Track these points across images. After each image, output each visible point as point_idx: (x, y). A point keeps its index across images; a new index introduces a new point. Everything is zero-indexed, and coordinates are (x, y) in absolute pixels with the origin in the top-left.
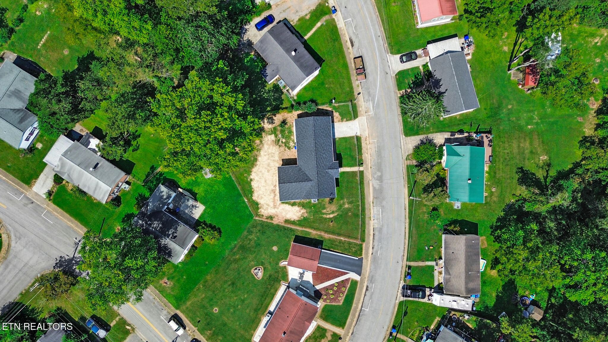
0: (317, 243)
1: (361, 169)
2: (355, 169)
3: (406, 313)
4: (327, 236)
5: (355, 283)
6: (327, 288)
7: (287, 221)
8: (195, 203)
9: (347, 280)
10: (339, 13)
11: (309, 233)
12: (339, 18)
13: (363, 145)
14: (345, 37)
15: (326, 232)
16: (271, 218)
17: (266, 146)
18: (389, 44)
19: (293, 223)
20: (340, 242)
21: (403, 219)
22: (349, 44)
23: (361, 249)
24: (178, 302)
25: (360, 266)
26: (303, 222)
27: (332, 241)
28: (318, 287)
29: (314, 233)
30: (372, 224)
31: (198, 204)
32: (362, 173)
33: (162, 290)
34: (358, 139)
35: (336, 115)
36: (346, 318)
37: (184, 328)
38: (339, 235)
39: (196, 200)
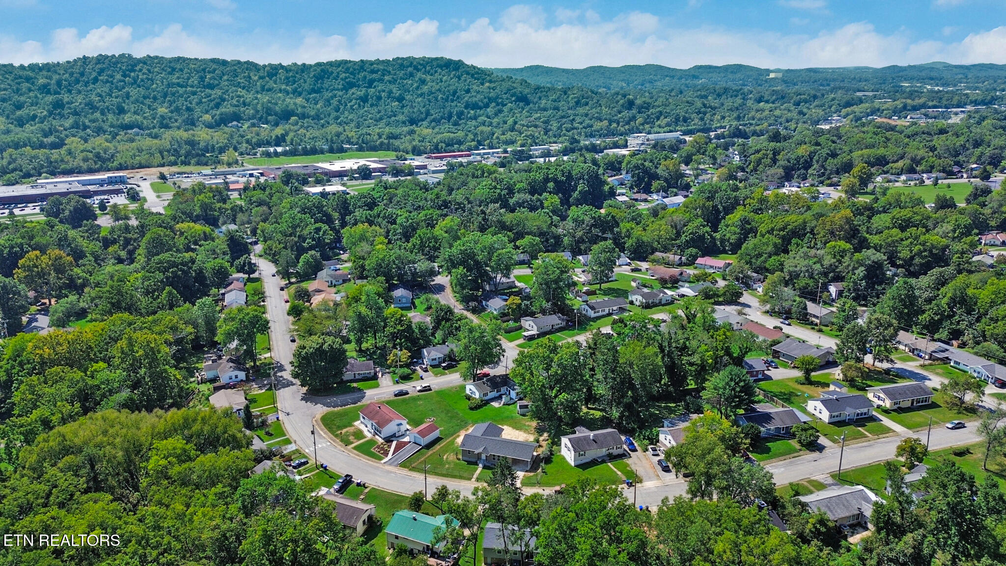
0: (429, 446)
1: (473, 480)
2: (476, 476)
3: (331, 477)
4: (430, 453)
5: (381, 459)
6: (390, 445)
7: (459, 436)
8: (502, 403)
9: (387, 456)
11: (440, 445)
15: (435, 452)
16: (466, 429)
17: (525, 435)
19: (455, 439)
20: (420, 458)
23: (405, 467)
24: (440, 392)
25: (390, 465)
26: (453, 442)
27: (423, 455)
28: (394, 443)
29: (438, 447)
31: (500, 405)
32: (470, 479)
35: (531, 474)
36: (358, 450)
37: (420, 391)
38: (427, 458)
39: (505, 404)
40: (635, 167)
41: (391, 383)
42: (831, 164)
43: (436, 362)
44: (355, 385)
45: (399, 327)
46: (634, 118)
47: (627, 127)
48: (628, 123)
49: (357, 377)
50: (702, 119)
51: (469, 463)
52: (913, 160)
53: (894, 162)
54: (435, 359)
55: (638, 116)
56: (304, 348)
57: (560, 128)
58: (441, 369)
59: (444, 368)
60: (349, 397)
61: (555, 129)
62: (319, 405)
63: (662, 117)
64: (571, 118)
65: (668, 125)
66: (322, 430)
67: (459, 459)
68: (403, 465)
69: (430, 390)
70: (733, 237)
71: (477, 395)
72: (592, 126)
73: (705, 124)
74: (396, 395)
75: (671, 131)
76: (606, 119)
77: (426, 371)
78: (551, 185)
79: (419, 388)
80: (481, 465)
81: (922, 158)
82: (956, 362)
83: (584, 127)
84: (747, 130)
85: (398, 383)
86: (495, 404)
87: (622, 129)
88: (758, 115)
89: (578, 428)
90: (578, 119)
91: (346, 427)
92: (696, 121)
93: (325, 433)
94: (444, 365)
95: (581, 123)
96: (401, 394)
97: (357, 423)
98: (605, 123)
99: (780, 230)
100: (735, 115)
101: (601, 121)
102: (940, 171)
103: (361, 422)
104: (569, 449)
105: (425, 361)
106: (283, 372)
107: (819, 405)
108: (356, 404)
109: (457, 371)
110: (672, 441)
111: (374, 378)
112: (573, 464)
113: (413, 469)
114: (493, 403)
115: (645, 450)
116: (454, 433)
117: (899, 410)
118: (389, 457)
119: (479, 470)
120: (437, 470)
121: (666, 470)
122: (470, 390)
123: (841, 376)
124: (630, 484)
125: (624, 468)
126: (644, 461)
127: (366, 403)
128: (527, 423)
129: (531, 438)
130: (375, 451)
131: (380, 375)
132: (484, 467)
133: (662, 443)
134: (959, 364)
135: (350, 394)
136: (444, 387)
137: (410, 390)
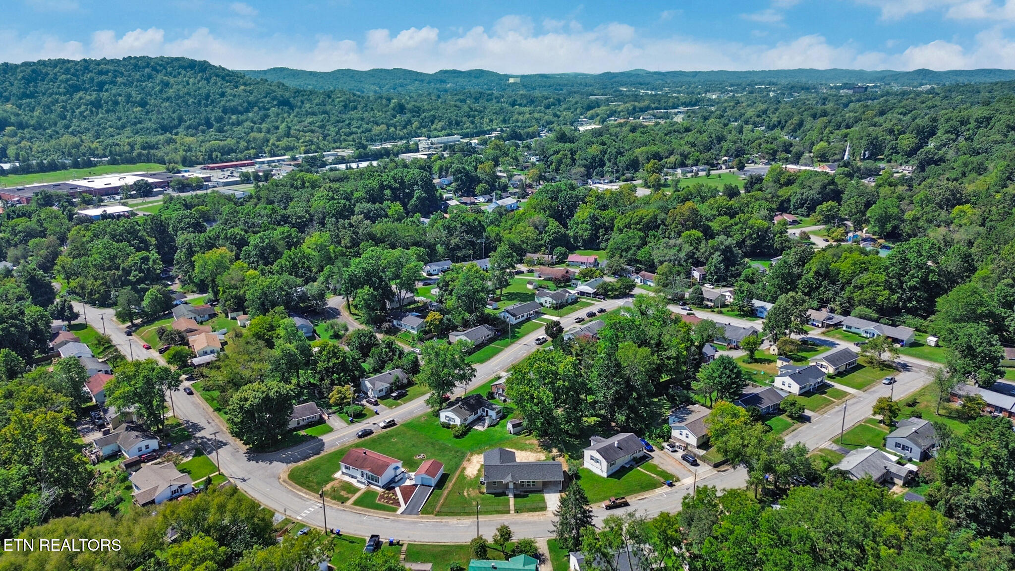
0: (441, 484)
1: (512, 512)
2: (512, 507)
3: (353, 542)
4: (446, 492)
5: (395, 510)
6: (395, 494)
7: (464, 469)
8: (486, 425)
9: (400, 506)
10: (669, 489)
11: (450, 481)
12: (666, 489)
13: (537, 513)
14: (647, 495)
15: (450, 491)
16: (469, 460)
17: (535, 455)
19: (462, 472)
20: (438, 501)
21: (455, 540)
22: (641, 497)
23: (428, 513)
24: (407, 425)
25: (410, 514)
26: (462, 477)
27: (441, 495)
28: (397, 489)
29: (449, 485)
30: (454, 521)
31: (486, 428)
32: (508, 512)
33: (420, 417)
34: (543, 509)
36: (361, 506)
37: (383, 428)
38: (446, 498)
39: (489, 427)
40: (456, 171)
41: (345, 424)
42: (623, 161)
43: (383, 393)
44: (302, 433)
45: (334, 360)
46: (409, 122)
47: (405, 131)
48: (405, 127)
49: (302, 423)
50: (472, 122)
51: (497, 495)
52: (682, 155)
53: (667, 157)
54: (381, 391)
55: (413, 120)
56: (246, 400)
57: (338, 133)
58: (390, 400)
59: (396, 398)
60: (305, 448)
61: (334, 134)
62: (275, 463)
63: (436, 121)
64: (347, 122)
65: (443, 129)
66: (300, 491)
67: (483, 493)
68: (425, 511)
69: (395, 424)
70: (586, 233)
71: (458, 421)
72: (370, 131)
73: (476, 127)
74: (360, 437)
75: (449, 135)
76: (382, 123)
77: (376, 404)
78: (388, 192)
79: (382, 424)
80: (511, 495)
81: (689, 153)
82: (848, 327)
83: (363, 132)
84: (522, 132)
85: (352, 422)
86: (478, 428)
87: (401, 133)
88: (520, 118)
89: (593, 437)
90: (355, 123)
91: (327, 482)
92: (468, 124)
93: (305, 493)
94: (394, 395)
95: (359, 128)
96: (366, 433)
97: (338, 475)
98: (383, 127)
99: (637, 224)
100: (501, 118)
101: (378, 125)
102: (705, 164)
103: (343, 473)
104: (597, 461)
105: (370, 393)
106: (202, 432)
107: (787, 380)
108: (318, 454)
109: (411, 399)
110: (690, 435)
111: (321, 421)
112: (605, 475)
113: (439, 514)
114: (476, 427)
115: (662, 448)
116: (457, 466)
117: (840, 374)
118: (403, 507)
119: (512, 501)
120: (467, 510)
121: (695, 464)
122: (447, 417)
123: (776, 352)
124: (671, 485)
125: (654, 469)
126: (668, 459)
127: (333, 450)
128: (527, 442)
129: (542, 456)
130: (383, 502)
131: (325, 417)
132: (516, 496)
133: (675, 438)
134: (850, 328)
135: (304, 444)
136: (409, 418)
137: (373, 428)
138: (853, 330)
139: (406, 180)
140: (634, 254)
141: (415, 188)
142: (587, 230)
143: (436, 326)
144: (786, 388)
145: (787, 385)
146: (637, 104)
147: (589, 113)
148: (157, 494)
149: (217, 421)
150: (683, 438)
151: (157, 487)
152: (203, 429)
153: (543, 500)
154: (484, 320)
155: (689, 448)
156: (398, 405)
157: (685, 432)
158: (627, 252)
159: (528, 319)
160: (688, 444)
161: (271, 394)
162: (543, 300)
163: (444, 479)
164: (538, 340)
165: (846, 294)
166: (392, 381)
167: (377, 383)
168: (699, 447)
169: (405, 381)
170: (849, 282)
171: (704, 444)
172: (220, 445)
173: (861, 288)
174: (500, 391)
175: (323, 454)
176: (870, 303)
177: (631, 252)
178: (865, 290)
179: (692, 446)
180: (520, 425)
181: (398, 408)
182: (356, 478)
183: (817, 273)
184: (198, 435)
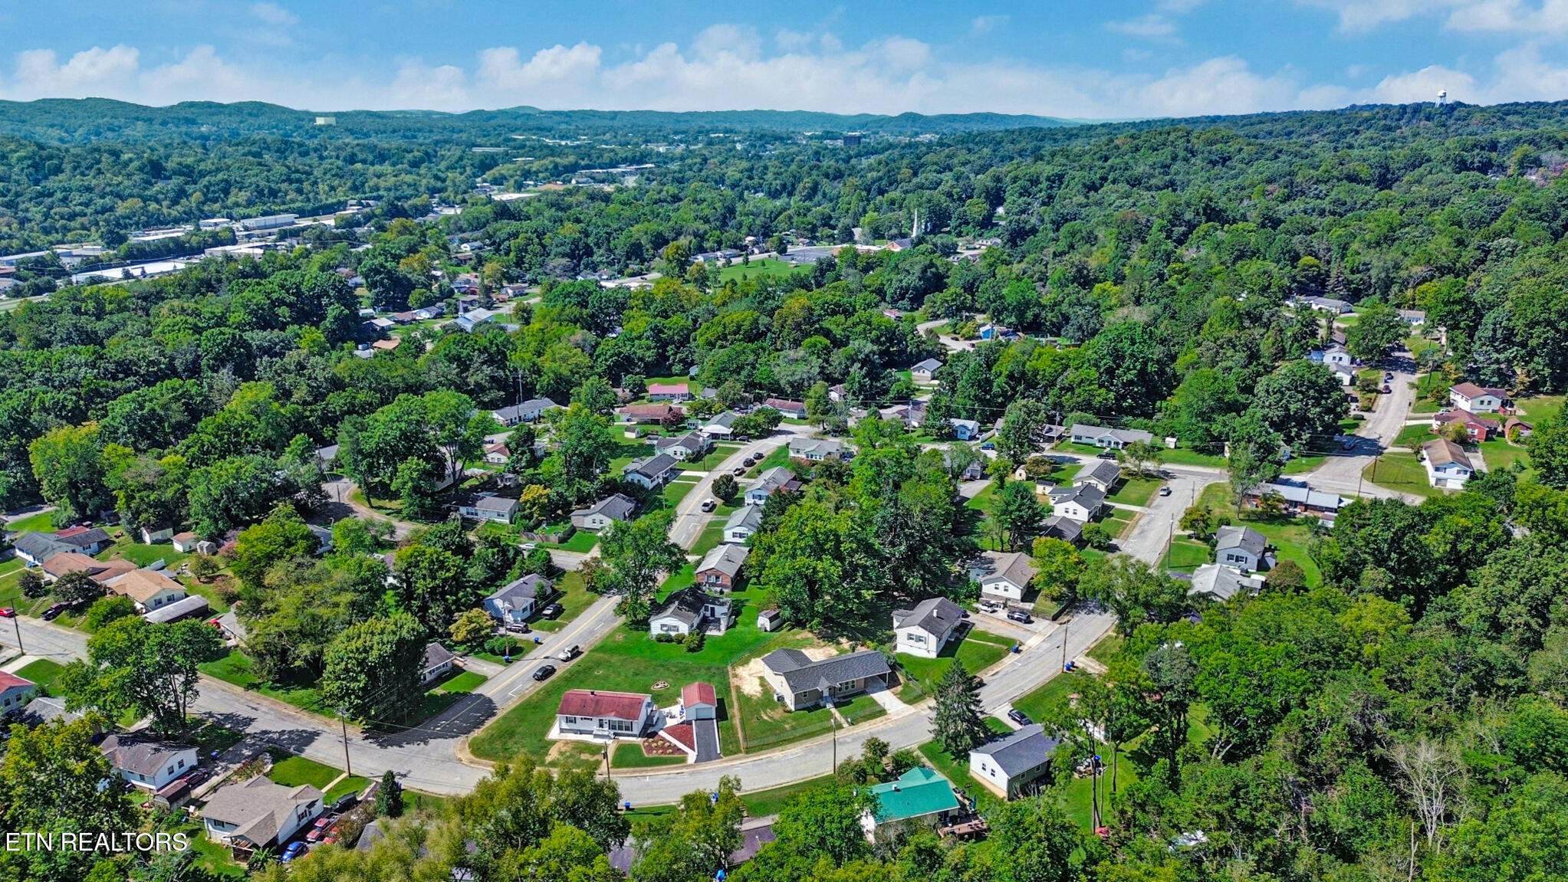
0: (722, 714)
1: (845, 725)
2: (841, 719)
4: (737, 722)
5: (684, 760)
6: (663, 739)
7: (738, 688)
8: (723, 627)
9: (684, 752)
10: (1017, 656)
11: (732, 707)
12: (1011, 659)
13: (878, 719)
14: (996, 668)
15: (742, 719)
16: (735, 676)
17: (822, 650)
18: (1021, 700)
19: (739, 692)
20: (735, 734)
22: (993, 672)
23: (734, 753)
24: (601, 649)
25: (709, 758)
26: (745, 700)
27: (732, 727)
28: (662, 733)
29: (734, 711)
30: (777, 754)
31: (723, 630)
32: (840, 727)
33: (611, 635)
34: (882, 712)
35: (899, 688)
36: (627, 766)
37: (567, 660)
38: (744, 729)
39: (728, 628)
41: (501, 668)
43: (528, 613)
44: (439, 691)
46: (181, 193)
47: (179, 207)
48: (175, 202)
49: (429, 678)
50: (300, 191)
51: (810, 710)
52: (696, 235)
54: (525, 610)
55: (190, 188)
57: (47, 216)
58: (543, 621)
59: (552, 617)
60: (461, 711)
61: (39, 217)
62: (432, 741)
63: (234, 191)
64: (59, 195)
65: (250, 203)
67: (788, 712)
68: (729, 751)
72: (111, 209)
73: (309, 200)
74: (540, 679)
75: (265, 214)
76: (131, 196)
77: (526, 630)
79: (561, 656)
80: (829, 706)
81: (705, 233)
82: (1077, 437)
83: (97, 212)
84: (406, 206)
85: (510, 661)
86: (712, 632)
87: (174, 213)
88: (382, 183)
89: (892, 613)
90: (77, 199)
91: (545, 748)
92: (292, 195)
94: (546, 612)
95: (87, 205)
96: (546, 673)
97: (554, 734)
98: (135, 203)
99: (735, 333)
100: (349, 184)
101: (123, 198)
103: (562, 731)
104: (919, 639)
105: (509, 618)
106: (254, 724)
107: (1072, 505)
108: (494, 714)
109: (575, 615)
110: (1011, 587)
111: (457, 670)
112: (933, 655)
113: (749, 751)
114: (708, 633)
115: (977, 611)
116: (727, 687)
117: (1112, 492)
118: (692, 756)
119: (833, 710)
120: (785, 736)
121: (1028, 621)
122: (663, 626)
123: (1024, 476)
124: (1017, 651)
125: (984, 636)
126: (993, 622)
127: (511, 705)
128: (799, 637)
129: (832, 651)
130: (654, 754)
131: (459, 662)
132: (837, 706)
133: (988, 595)
134: (1080, 438)
135: (457, 707)
136: (596, 639)
137: (549, 662)
138: (1084, 440)
139: (303, 289)
140: (749, 376)
141: (325, 301)
142: (649, 348)
143: (543, 507)
144: (1070, 516)
145: (1071, 511)
146: (558, 160)
147: (489, 175)
148: (279, 826)
149: (266, 703)
150: (1001, 592)
151: (272, 814)
152: (252, 720)
153: (874, 703)
154: (612, 488)
155: (1010, 603)
156: (561, 626)
157: (1002, 585)
158: (739, 374)
159: (666, 480)
160: (1007, 599)
161: (404, 633)
162: (670, 451)
163: (721, 703)
164: (705, 505)
165: (1050, 399)
166: (534, 594)
167: (514, 599)
168: (1023, 600)
169: (549, 591)
170: (1053, 384)
171: (1030, 594)
172: (309, 737)
173: (1071, 389)
174: (713, 579)
175: (500, 714)
176: (1087, 406)
177: (744, 373)
178: (1077, 391)
179: (1015, 601)
180: (776, 616)
181: (565, 630)
182: (590, 733)
183: (1011, 376)
184: (249, 730)
